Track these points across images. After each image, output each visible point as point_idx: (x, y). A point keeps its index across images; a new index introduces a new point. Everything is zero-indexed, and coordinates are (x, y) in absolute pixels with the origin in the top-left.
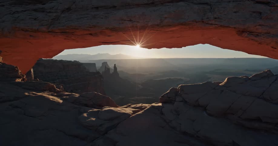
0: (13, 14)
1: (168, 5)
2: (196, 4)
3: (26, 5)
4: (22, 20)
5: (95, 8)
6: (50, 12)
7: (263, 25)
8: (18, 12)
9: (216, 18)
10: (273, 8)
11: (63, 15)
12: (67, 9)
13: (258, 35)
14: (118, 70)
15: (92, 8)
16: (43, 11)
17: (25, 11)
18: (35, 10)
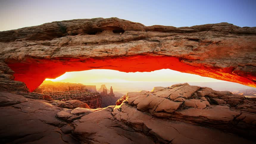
0: (27, 46)
1: (132, 42)
2: (150, 41)
3: (38, 40)
4: (33, 50)
5: (85, 43)
6: (53, 46)
7: (194, 55)
8: (31, 45)
9: (162, 50)
10: (200, 43)
11: (62, 48)
12: (66, 44)
13: (191, 61)
14: (114, 91)
15: (83, 44)
16: (49, 44)
17: (36, 45)
18: (44, 44)
